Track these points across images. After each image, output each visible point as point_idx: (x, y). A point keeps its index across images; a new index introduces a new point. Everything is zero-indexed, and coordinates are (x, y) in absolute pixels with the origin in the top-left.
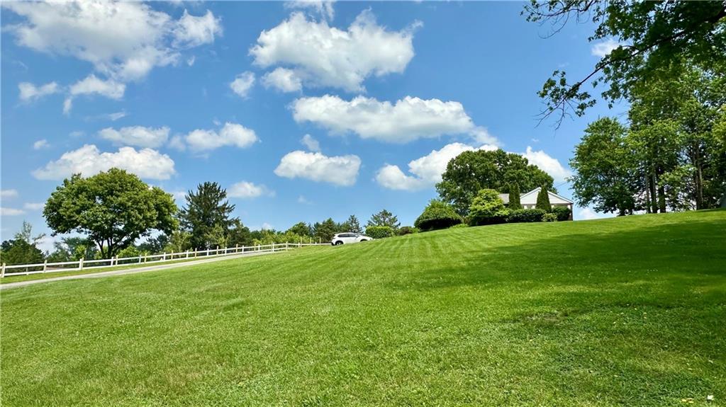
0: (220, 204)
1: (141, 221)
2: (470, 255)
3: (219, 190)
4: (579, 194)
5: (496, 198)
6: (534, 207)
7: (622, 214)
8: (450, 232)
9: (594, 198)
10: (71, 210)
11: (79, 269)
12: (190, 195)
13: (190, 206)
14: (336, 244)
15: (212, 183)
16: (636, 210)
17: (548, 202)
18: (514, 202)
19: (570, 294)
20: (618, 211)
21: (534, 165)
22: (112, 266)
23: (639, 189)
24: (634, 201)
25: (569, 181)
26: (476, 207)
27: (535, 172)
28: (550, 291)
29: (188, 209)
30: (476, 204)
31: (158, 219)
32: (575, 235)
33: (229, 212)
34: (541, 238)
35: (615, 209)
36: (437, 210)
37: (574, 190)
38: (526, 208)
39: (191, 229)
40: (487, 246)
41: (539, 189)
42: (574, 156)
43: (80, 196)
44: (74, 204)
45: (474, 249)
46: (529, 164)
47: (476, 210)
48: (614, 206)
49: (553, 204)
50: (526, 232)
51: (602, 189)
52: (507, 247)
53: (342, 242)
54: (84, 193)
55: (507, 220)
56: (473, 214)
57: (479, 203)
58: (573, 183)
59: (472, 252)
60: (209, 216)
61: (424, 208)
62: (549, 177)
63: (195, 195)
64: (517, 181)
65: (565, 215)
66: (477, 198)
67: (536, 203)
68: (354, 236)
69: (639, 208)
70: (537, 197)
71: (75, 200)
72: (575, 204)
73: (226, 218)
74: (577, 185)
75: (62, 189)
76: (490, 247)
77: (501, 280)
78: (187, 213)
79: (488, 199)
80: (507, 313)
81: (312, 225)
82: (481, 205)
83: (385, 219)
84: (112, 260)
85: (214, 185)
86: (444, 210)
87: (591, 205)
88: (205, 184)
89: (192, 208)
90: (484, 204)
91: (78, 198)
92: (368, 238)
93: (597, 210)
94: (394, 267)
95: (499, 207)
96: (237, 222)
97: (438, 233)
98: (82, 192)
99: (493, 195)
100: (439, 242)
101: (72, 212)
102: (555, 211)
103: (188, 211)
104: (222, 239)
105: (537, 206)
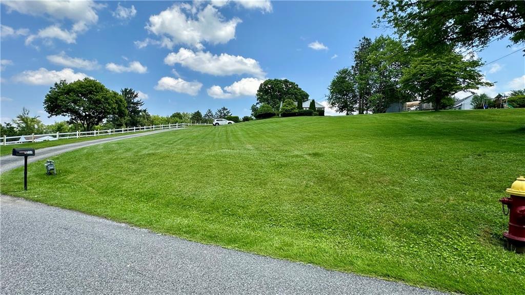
0: (135, 101)
3: (134, 93)
6: (308, 109)
18: (300, 106)
33: (140, 105)
36: (266, 109)
37: (327, 101)
38: (304, 109)
49: (317, 108)
55: (297, 114)
56: (283, 111)
57: (285, 106)
65: (321, 112)
67: (309, 107)
68: (225, 121)
71: (68, 96)
75: (55, 89)
79: (289, 104)
83: (224, 112)
84: (95, 131)
85: (131, 90)
86: (269, 109)
90: (288, 107)
92: (232, 122)
95: (294, 108)
98: (71, 92)
99: (291, 102)
102: (318, 111)
105: (310, 108)
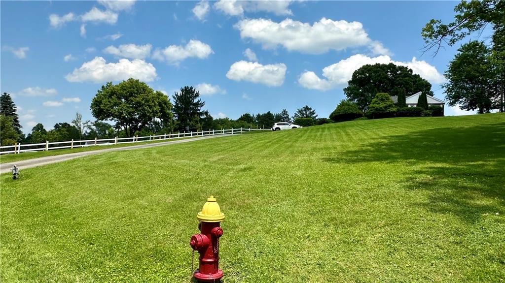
0: (195, 101)
1: (151, 113)
2: (372, 141)
3: (194, 92)
4: (449, 97)
5: (388, 99)
6: (415, 106)
7: (481, 112)
8: (355, 123)
9: (461, 100)
10: (108, 106)
11: (115, 143)
12: (176, 95)
13: (176, 102)
14: (275, 130)
15: (190, 87)
16: (492, 108)
17: (427, 102)
18: (402, 101)
19: (438, 168)
20: (478, 109)
21: (417, 74)
22: (134, 142)
23: (496, 93)
24: (491, 102)
25: (443, 87)
26: (373, 105)
27: (417, 79)
28: (426, 166)
29: (174, 105)
30: (374, 104)
31: (160, 112)
32: (445, 128)
33: (201, 106)
34: (420, 130)
35: (476, 108)
36: (346, 107)
37: (446, 94)
38: (409, 106)
39: (177, 118)
40: (383, 135)
41: (420, 93)
42: (448, 69)
43: (113, 97)
44: (109, 102)
45: (376, 137)
46: (413, 74)
47: (374, 107)
48: (475, 106)
49: (429, 104)
50: (410, 125)
51: (467, 93)
52: (397, 136)
53: (279, 129)
54: (115, 95)
55: (395, 114)
56: (372, 110)
57: (376, 103)
58: (445, 89)
59: (373, 139)
60: (188, 109)
61: (337, 106)
62: (429, 83)
63: (179, 95)
64: (404, 86)
65: (438, 111)
66: (375, 99)
67: (417, 103)
68: (288, 125)
69: (494, 108)
70: (418, 99)
71: (110, 100)
72: (446, 104)
73: (199, 110)
74: (449, 90)
75: (101, 92)
76: (385, 135)
77: (397, 158)
78: (174, 107)
79: (382, 100)
80: (402, 177)
81: (255, 116)
82: (378, 104)
83: (306, 112)
84: (134, 138)
85: (191, 88)
86: (351, 107)
87: (458, 105)
88: (185, 87)
89: (177, 104)
90: (379, 104)
91: (111, 98)
92: (297, 126)
93: (462, 108)
94: (325, 148)
95: (390, 106)
96: (206, 113)
97: (347, 124)
98: (113, 94)
99: (386, 97)
100: (349, 131)
101: (108, 107)
102: (431, 108)
103: (175, 106)
104: (199, 125)
105: (418, 105)
